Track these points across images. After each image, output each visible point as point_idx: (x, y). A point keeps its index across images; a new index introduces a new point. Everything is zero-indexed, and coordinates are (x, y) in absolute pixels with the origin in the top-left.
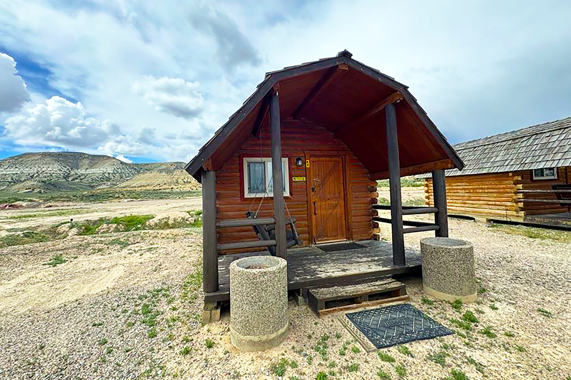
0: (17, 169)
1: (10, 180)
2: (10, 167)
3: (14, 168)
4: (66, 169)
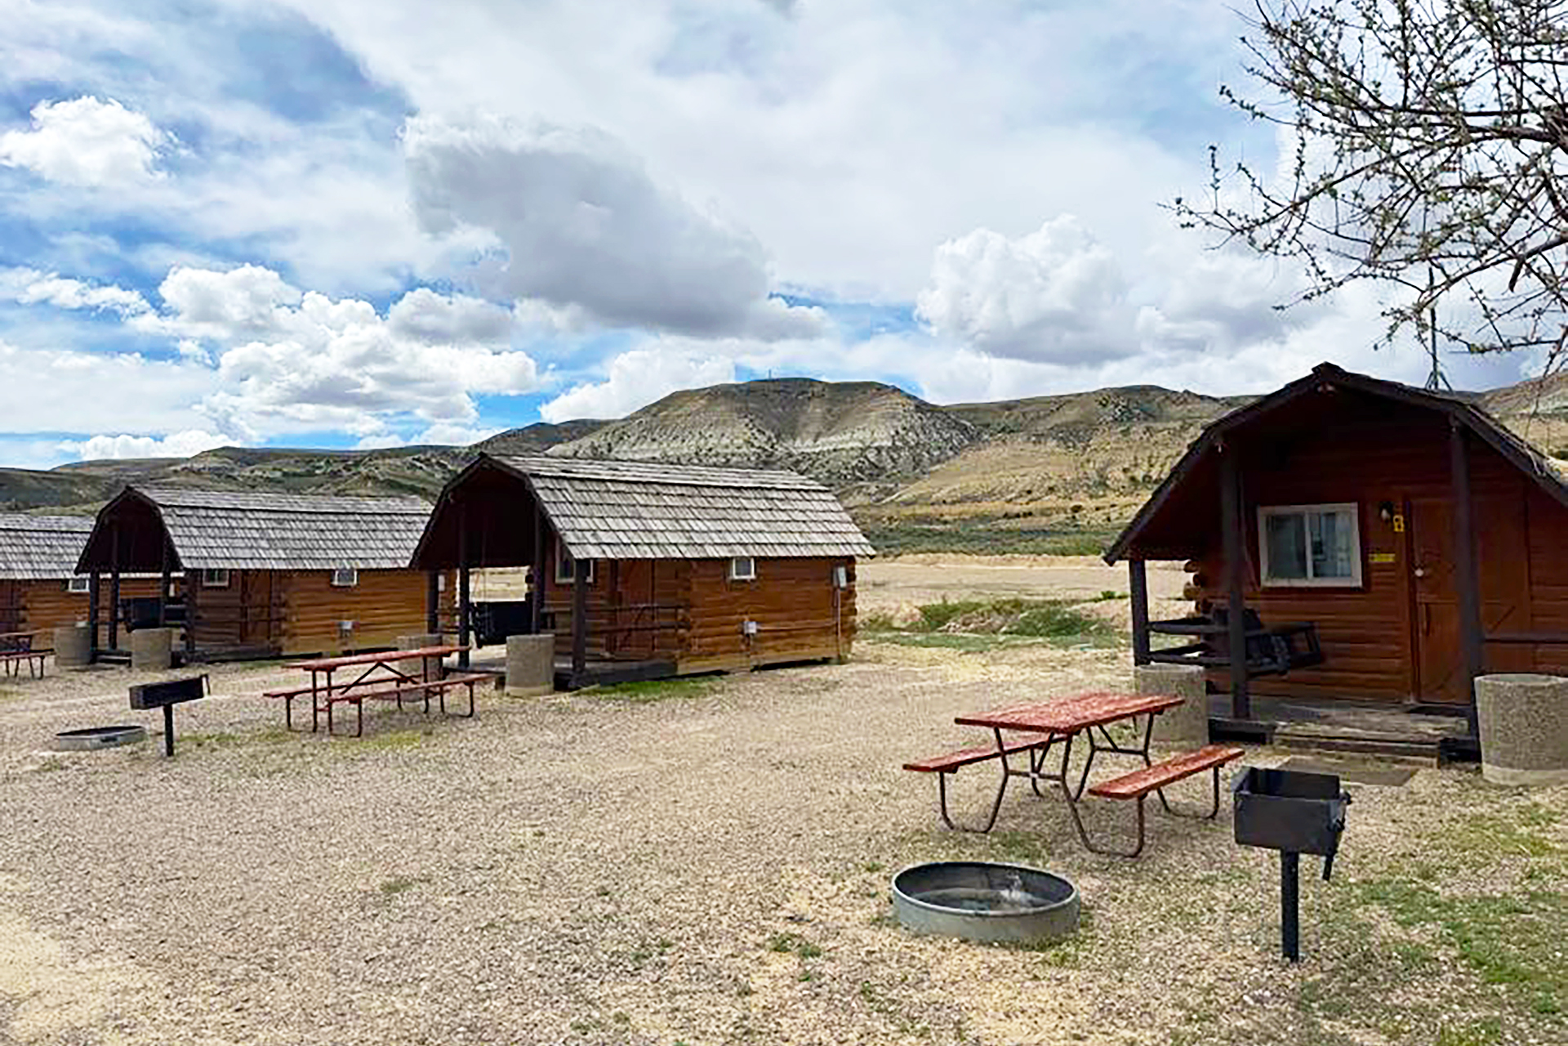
0: (655, 446)
2: (642, 439)
3: (649, 440)
4: (765, 439)
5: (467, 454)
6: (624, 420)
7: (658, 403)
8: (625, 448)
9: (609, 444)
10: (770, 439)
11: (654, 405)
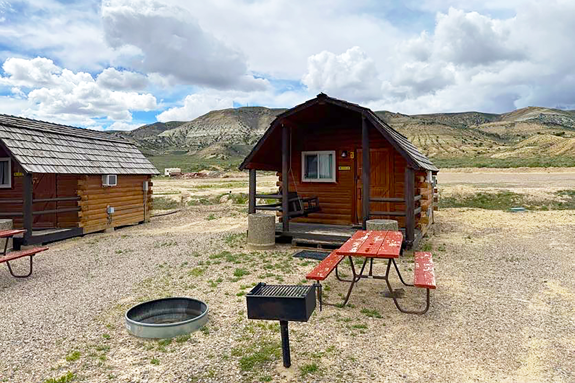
0: (204, 131)
1: (199, 144)
2: (199, 129)
3: (202, 129)
4: (246, 129)
5: (130, 134)
6: (192, 121)
7: (205, 115)
8: (193, 132)
9: (187, 131)
10: (248, 129)
11: (203, 116)
